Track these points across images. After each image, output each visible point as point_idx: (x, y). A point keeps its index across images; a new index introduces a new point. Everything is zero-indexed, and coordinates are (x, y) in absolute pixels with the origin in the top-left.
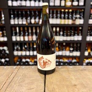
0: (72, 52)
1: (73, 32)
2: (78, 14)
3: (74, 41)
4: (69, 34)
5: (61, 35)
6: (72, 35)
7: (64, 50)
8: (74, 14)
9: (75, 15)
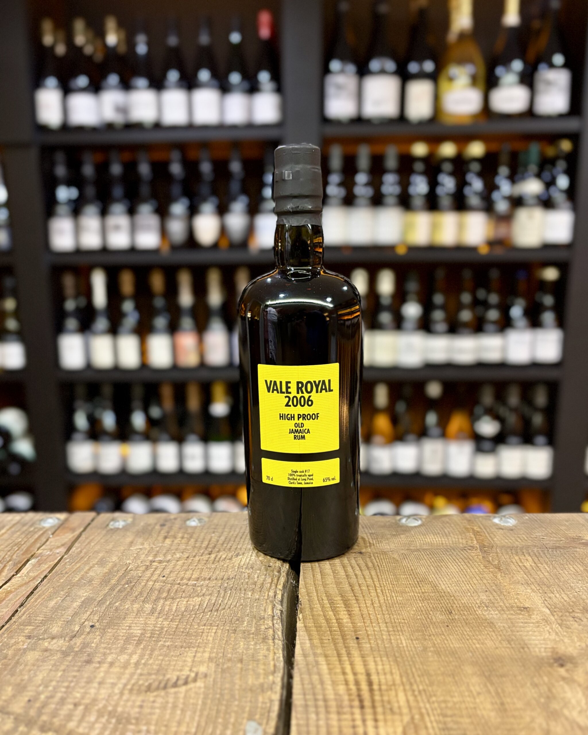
0: (492, 451)
1: (494, 299)
2: (533, 168)
3: (502, 365)
4: (466, 315)
5: (408, 325)
6: (490, 327)
7: (435, 431)
8: (504, 171)
9: (513, 178)
